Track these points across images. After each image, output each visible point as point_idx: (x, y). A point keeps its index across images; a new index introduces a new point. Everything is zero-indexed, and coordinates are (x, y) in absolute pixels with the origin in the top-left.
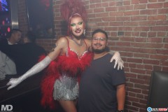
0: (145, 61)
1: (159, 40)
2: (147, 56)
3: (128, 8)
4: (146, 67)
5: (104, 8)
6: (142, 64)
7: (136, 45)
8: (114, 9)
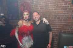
0: (56, 29)
1: (61, 20)
2: (57, 27)
3: (49, 8)
4: (57, 31)
5: (40, 8)
6: (55, 30)
7: (53, 22)
8: (43, 8)
